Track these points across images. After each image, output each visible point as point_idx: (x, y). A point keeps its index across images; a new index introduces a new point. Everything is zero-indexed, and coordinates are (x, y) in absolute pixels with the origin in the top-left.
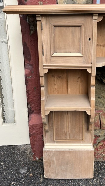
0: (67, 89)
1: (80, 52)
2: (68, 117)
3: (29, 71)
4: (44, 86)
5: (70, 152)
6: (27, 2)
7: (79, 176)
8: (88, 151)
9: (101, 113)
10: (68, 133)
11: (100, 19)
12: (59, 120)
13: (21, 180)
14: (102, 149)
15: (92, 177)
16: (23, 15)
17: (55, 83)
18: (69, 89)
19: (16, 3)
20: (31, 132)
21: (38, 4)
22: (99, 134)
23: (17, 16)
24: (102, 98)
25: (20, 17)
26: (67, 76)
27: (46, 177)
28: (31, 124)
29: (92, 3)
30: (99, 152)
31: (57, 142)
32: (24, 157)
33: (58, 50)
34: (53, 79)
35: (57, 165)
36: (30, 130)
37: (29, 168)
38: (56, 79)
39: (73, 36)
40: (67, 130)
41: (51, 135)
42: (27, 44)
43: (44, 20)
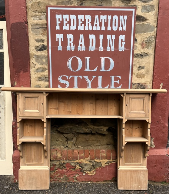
0: (35, 133)
1: (38, 110)
2: (34, 149)
3: (14, 122)
4: (19, 128)
5: (35, 171)
6: (15, 86)
7: (40, 188)
8: (45, 170)
9: (57, 150)
10: (34, 159)
11: (47, 95)
12: (29, 151)
13: (4, 191)
14: (58, 174)
15: (48, 189)
16: (13, 92)
17: (28, 129)
18: (36, 133)
19: (10, 86)
20: (14, 161)
21: (21, 87)
22: (56, 164)
23: (10, 92)
24: (59, 141)
25: (12, 93)
26: (35, 125)
27: (19, 189)
28: (14, 156)
29: (49, 87)
30: (56, 176)
31: (28, 165)
32: (9, 181)
33: (27, 109)
34: (27, 126)
35: (27, 180)
36: (13, 160)
37: (10, 186)
38: (28, 127)
39: (34, 102)
40: (34, 157)
41: (24, 160)
42: (14, 107)
43: (20, 94)
